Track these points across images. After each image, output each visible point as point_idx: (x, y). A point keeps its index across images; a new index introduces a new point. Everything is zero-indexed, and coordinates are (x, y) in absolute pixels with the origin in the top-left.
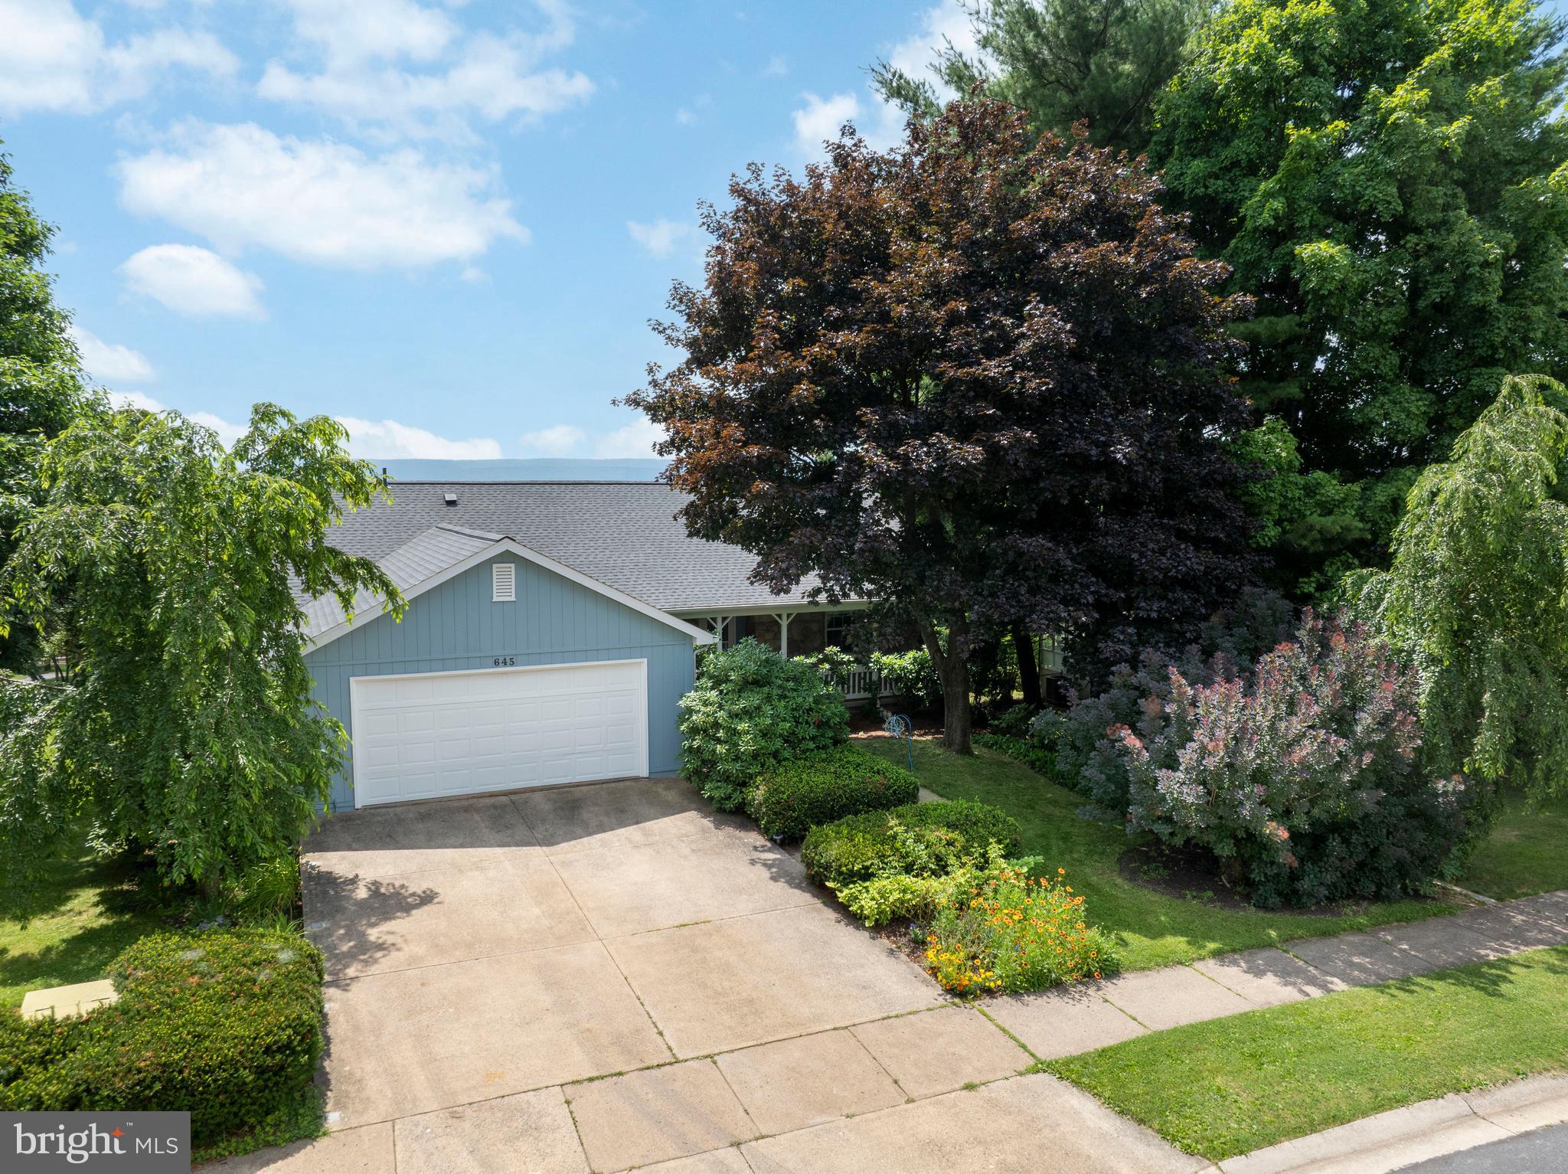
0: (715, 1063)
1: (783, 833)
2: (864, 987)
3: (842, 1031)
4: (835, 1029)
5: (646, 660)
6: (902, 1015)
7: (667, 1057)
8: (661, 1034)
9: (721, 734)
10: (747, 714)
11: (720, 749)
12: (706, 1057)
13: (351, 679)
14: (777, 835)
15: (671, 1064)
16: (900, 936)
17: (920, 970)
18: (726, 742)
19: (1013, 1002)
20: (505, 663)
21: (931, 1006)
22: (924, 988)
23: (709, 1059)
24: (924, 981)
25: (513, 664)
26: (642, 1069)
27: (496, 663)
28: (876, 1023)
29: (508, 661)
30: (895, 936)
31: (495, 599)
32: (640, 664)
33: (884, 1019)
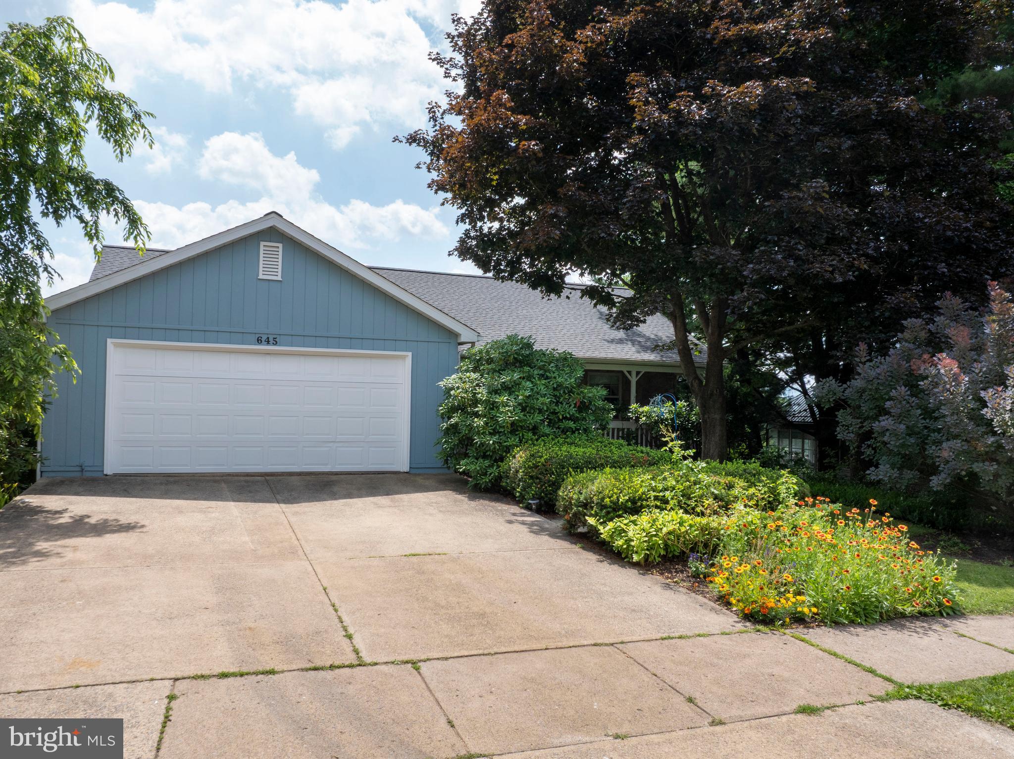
0: (417, 669)
1: (540, 498)
2: (634, 610)
3: (606, 648)
4: (595, 645)
5: (410, 354)
6: (689, 637)
7: (351, 658)
8: (350, 637)
9: (480, 408)
10: (508, 388)
11: (479, 422)
12: (407, 662)
13: (109, 341)
14: (533, 499)
15: (351, 666)
16: (677, 572)
17: (706, 601)
18: (485, 416)
19: (837, 632)
20: (268, 342)
21: (727, 631)
22: (713, 615)
23: (410, 665)
24: (712, 609)
25: (276, 343)
26: (307, 670)
27: (259, 341)
28: (653, 643)
29: (271, 339)
30: (671, 572)
31: (261, 277)
32: (404, 357)
33: (663, 639)
